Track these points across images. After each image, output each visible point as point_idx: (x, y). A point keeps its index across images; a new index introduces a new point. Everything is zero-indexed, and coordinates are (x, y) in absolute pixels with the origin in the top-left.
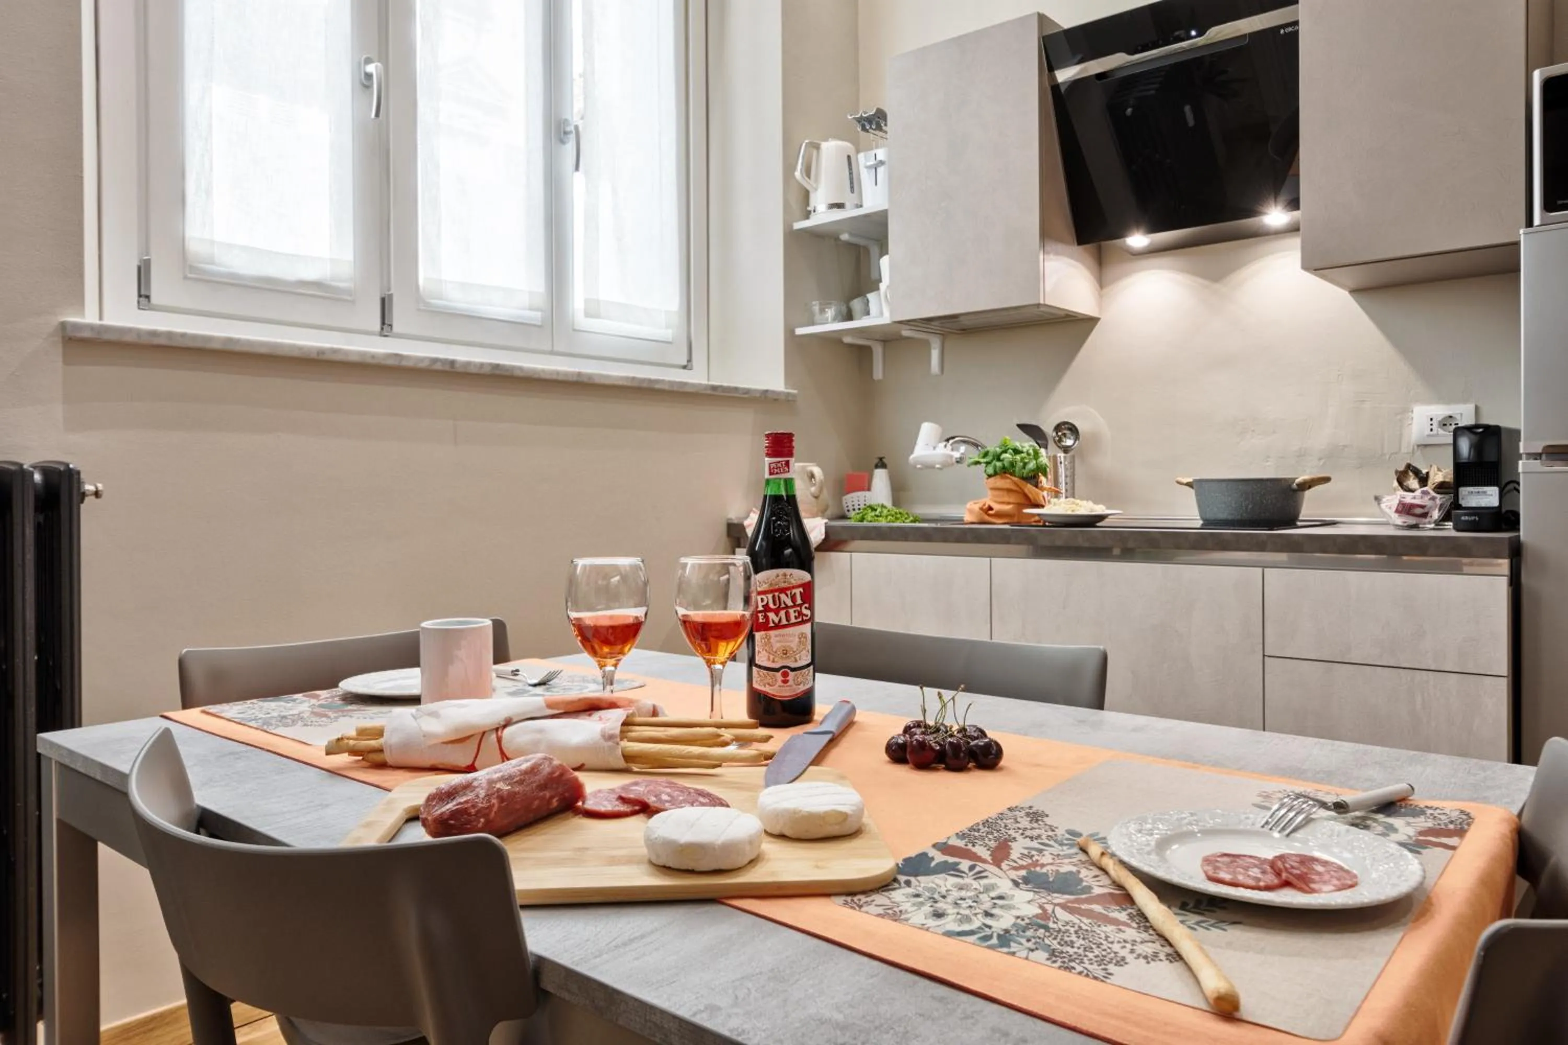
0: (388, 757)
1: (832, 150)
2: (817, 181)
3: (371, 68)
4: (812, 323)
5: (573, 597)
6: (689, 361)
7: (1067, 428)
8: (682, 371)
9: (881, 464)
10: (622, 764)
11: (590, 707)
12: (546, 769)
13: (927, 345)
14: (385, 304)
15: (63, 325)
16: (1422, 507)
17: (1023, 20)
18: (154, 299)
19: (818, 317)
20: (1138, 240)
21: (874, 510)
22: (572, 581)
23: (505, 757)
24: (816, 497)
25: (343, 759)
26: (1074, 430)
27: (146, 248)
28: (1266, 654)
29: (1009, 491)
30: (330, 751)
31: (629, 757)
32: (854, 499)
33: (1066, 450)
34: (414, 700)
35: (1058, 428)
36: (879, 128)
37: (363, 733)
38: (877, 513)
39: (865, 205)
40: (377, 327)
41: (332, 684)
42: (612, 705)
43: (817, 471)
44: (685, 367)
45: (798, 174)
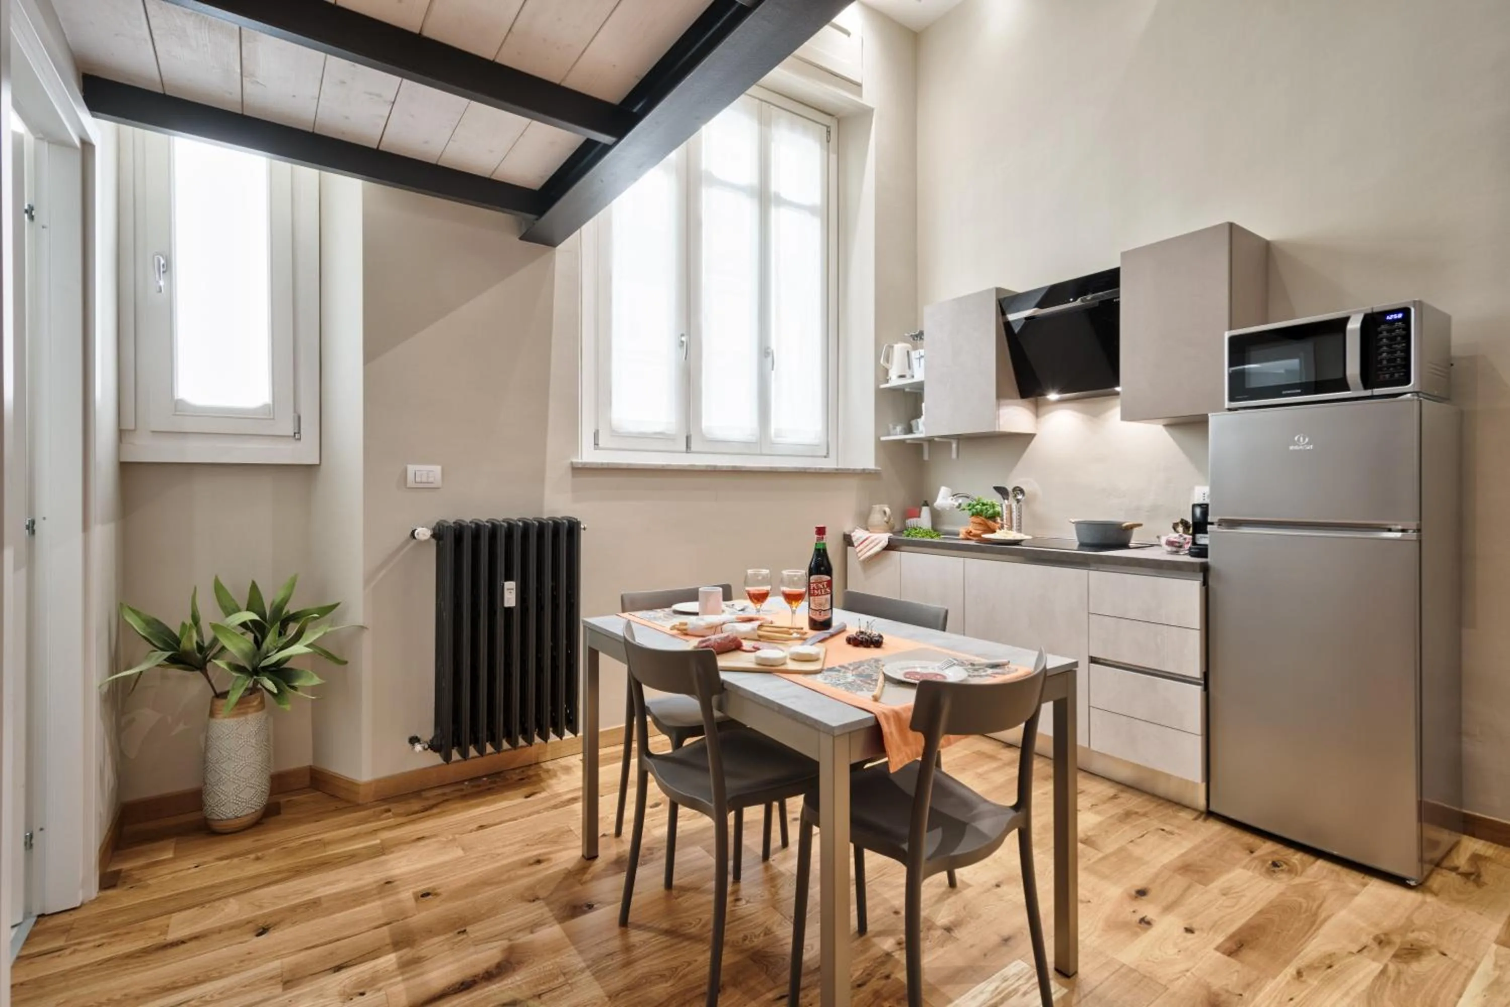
0: (689, 632)
1: (899, 348)
2: (892, 364)
3: (683, 339)
4: (889, 435)
5: (746, 583)
6: (828, 453)
7: (1019, 490)
8: (824, 459)
9: (926, 504)
10: (757, 638)
11: (750, 620)
12: (731, 637)
13: (950, 444)
14: (688, 439)
15: (572, 463)
16: (1179, 543)
17: (989, 291)
18: (601, 445)
19: (892, 432)
20: (1053, 396)
21: (916, 529)
22: (746, 577)
23: (722, 632)
24: (887, 523)
25: (675, 632)
26: (1022, 491)
27: (597, 423)
28: (1091, 611)
29: (980, 524)
30: (671, 629)
31: (760, 636)
32: (911, 522)
33: (1018, 501)
34: (696, 614)
35: (1015, 489)
36: (921, 339)
37: (681, 624)
38: (917, 531)
39: (915, 377)
40: (684, 448)
41: (669, 606)
42: (757, 619)
43: (887, 510)
44: (825, 457)
45: (882, 361)
